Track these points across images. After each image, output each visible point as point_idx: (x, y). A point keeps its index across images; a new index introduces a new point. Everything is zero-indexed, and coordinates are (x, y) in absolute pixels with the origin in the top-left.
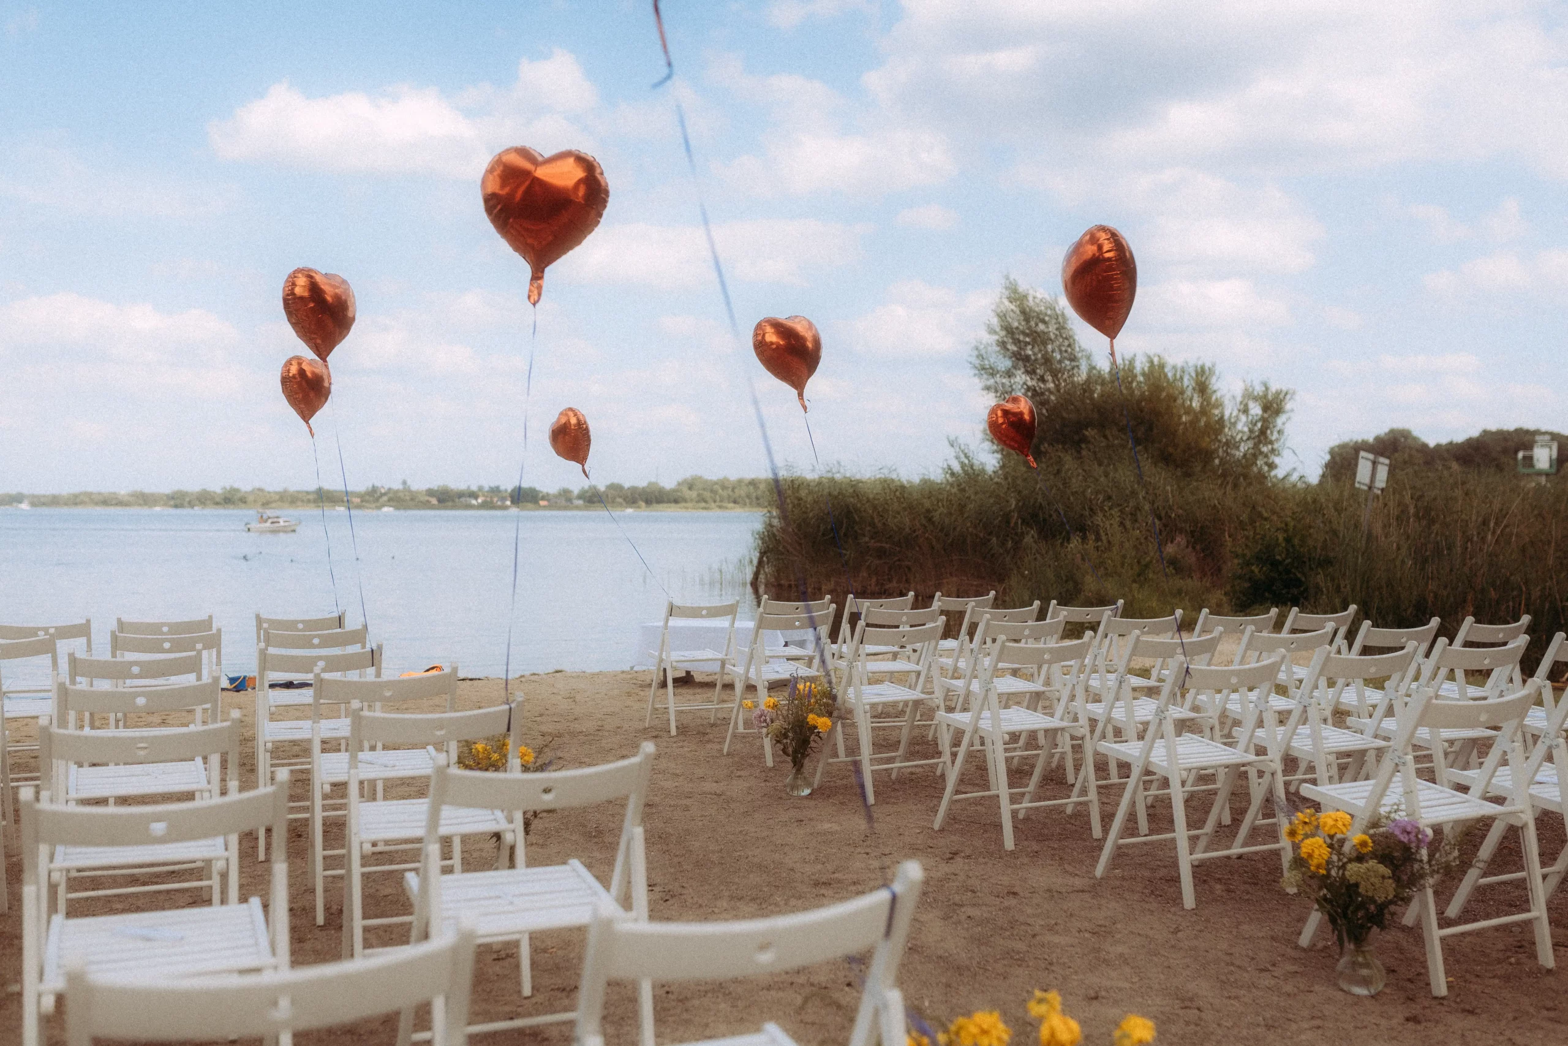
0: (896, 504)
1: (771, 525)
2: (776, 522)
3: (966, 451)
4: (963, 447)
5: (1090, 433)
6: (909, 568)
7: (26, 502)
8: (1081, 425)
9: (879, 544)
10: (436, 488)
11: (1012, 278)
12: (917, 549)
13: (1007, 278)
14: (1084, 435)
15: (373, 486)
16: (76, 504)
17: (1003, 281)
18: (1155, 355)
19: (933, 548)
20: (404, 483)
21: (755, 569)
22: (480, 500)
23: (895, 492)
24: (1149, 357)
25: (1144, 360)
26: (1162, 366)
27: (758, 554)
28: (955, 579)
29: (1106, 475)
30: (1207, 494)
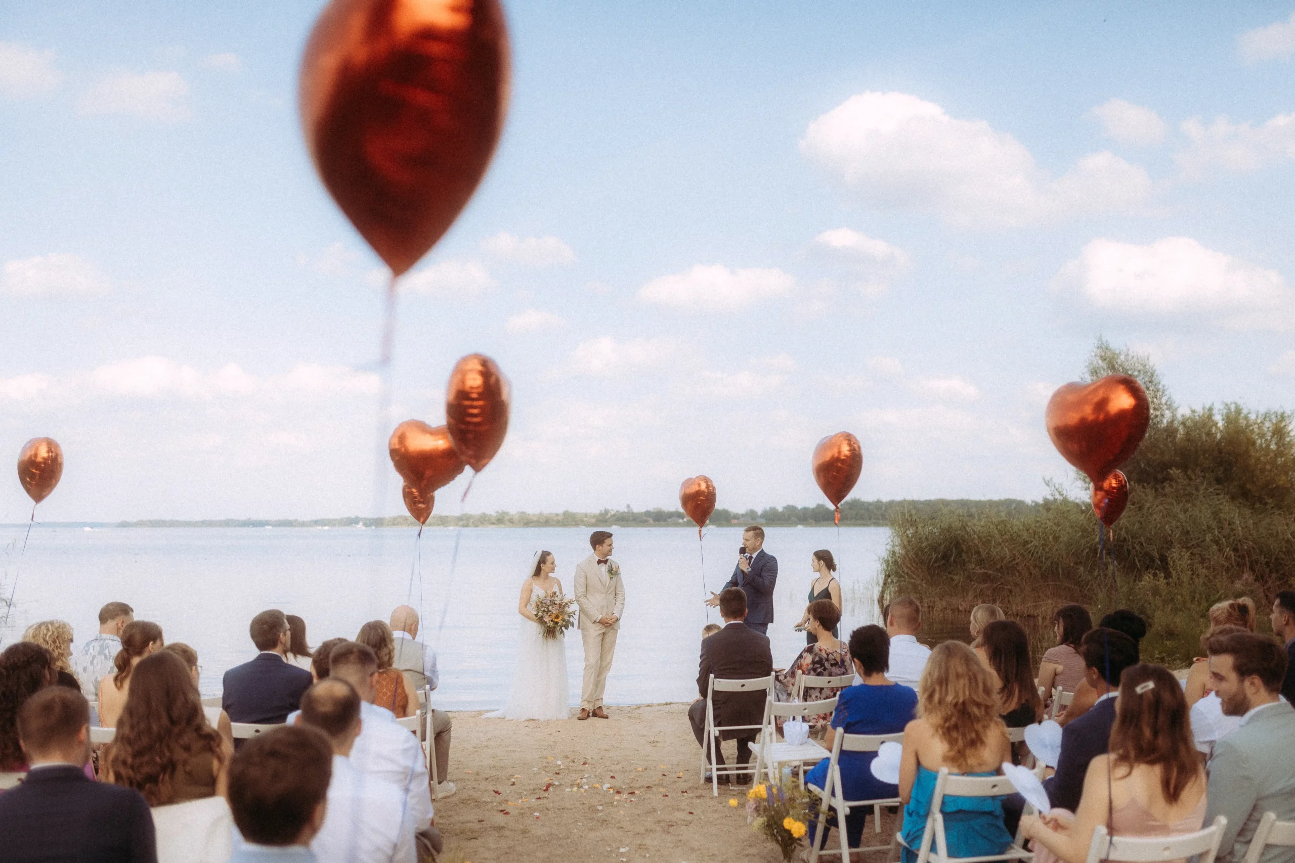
0: (997, 536)
1: (894, 553)
2: (897, 549)
3: (1060, 490)
4: (1057, 486)
5: (1174, 472)
6: (1011, 591)
7: (361, 523)
8: (1165, 466)
9: (983, 571)
10: (652, 510)
11: (1104, 340)
12: (1017, 574)
13: (1100, 339)
14: (1169, 473)
15: (606, 510)
16: (394, 525)
17: (1096, 342)
18: (1231, 403)
19: (1031, 574)
20: (628, 506)
21: (881, 589)
22: (685, 520)
23: (997, 526)
24: (1227, 405)
25: (1222, 407)
26: (1238, 411)
27: (883, 576)
28: (1050, 601)
29: (1186, 511)
30: (1280, 529)
